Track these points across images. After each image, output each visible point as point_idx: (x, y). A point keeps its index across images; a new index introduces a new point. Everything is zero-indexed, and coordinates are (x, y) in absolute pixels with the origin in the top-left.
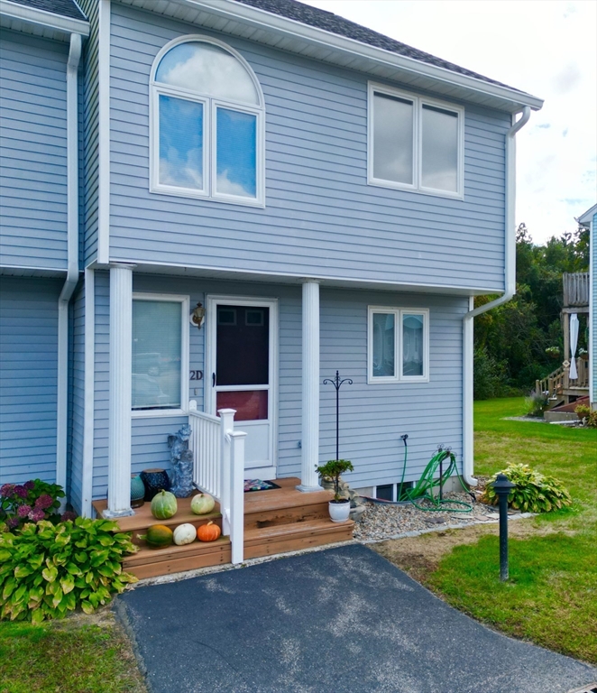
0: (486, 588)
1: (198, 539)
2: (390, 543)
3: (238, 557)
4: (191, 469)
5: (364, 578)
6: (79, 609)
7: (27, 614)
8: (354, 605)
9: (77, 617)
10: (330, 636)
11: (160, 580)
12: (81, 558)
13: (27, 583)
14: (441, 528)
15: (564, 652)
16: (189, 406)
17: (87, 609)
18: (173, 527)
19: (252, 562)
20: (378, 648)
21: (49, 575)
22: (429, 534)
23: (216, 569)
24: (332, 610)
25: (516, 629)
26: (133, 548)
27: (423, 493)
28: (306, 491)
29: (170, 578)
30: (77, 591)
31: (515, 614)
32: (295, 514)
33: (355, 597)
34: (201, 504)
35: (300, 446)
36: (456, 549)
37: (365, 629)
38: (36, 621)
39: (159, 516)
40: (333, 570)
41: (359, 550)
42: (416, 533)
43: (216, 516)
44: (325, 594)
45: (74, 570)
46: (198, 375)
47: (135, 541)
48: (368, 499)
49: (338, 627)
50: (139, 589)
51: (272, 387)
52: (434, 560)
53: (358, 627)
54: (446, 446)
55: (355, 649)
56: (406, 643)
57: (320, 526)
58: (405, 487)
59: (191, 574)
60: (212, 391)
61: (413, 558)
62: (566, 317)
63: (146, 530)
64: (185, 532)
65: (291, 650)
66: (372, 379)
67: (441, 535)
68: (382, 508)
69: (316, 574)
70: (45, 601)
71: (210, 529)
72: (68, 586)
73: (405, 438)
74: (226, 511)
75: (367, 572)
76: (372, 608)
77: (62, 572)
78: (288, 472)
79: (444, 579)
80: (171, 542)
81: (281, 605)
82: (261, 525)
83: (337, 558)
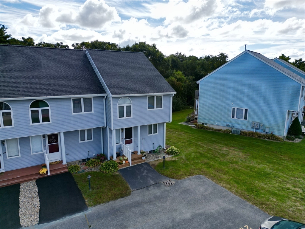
0: (161, 169)
1: (126, 163)
2: (151, 162)
3: (131, 165)
4: (122, 152)
5: (147, 168)
6: (114, 172)
7: (109, 173)
8: (145, 172)
9: (114, 173)
10: (143, 175)
11: (122, 168)
12: (113, 166)
13: (108, 169)
14: (158, 159)
15: (168, 177)
16: (121, 143)
17: (115, 172)
18: (122, 162)
19: (132, 165)
20: (148, 177)
21: (111, 168)
22: (156, 160)
23: (128, 167)
24: (143, 172)
25: (163, 174)
26: (118, 165)
27: (157, 152)
28: (139, 154)
29: (123, 168)
30: (114, 170)
31: (164, 173)
32: (137, 159)
33: (146, 171)
34: (125, 158)
35: (137, 146)
36: (159, 163)
37: (147, 174)
38: (110, 173)
39: (120, 160)
40: (143, 167)
41: (146, 163)
42: (154, 160)
43: (127, 160)
44: (142, 170)
45: (113, 168)
46: (122, 138)
47: (118, 164)
48: (148, 153)
49: (144, 174)
50: (120, 169)
51: (133, 139)
52: (156, 165)
53: (146, 174)
54: (160, 145)
55: (145, 177)
56: (151, 176)
57: (141, 160)
58: (154, 151)
59: (125, 167)
60: (124, 140)
61: (153, 165)
62: (195, 100)
63: (120, 162)
64: (124, 162)
65: (139, 177)
66: (148, 135)
67: (158, 160)
68: (150, 155)
69: (141, 167)
70: (111, 171)
71: (127, 162)
72: (113, 170)
73: (154, 143)
74: (129, 159)
75: (147, 167)
76: (148, 172)
77: (112, 168)
78: (135, 150)
79: (156, 168)
80: (122, 164)
81: (137, 172)
82: (133, 160)
83: (143, 165)
